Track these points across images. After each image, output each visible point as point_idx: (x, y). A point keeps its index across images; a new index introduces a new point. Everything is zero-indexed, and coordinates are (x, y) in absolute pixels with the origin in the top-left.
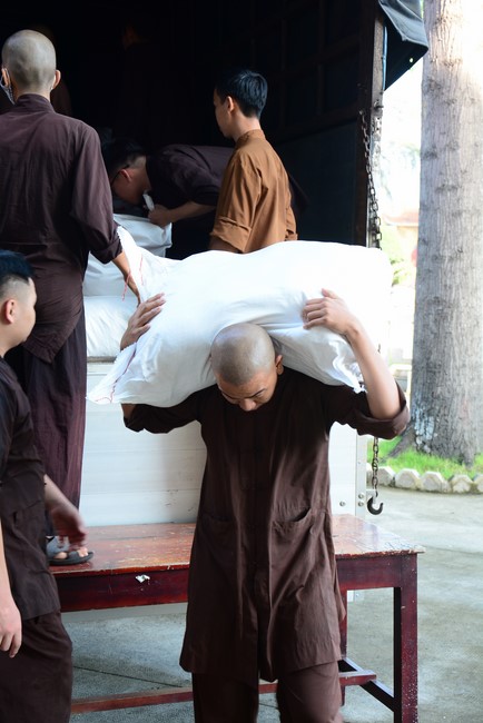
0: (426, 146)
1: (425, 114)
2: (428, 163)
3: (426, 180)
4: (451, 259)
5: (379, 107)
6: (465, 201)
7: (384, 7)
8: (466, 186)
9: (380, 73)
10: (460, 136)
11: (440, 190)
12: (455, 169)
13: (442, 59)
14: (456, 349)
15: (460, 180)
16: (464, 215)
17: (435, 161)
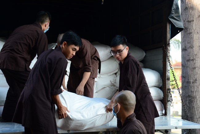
0: (183, 47)
1: (182, 37)
2: (184, 52)
3: (183, 57)
4: (193, 83)
5: (169, 44)
6: (197, 64)
9: (169, 34)
10: (194, 44)
11: (188, 61)
12: (193, 54)
13: (187, 20)
14: (196, 112)
15: (195, 57)
16: (196, 68)
17: (186, 51)
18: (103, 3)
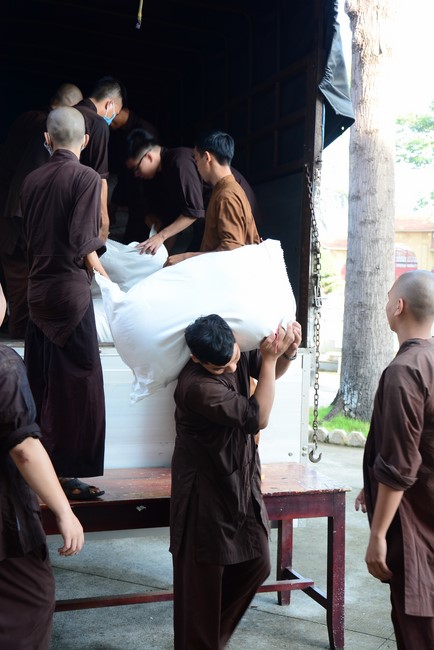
0: (352, 192)
1: (352, 168)
2: (354, 203)
3: (352, 216)
4: (371, 274)
5: (319, 162)
6: (381, 231)
7: (323, 91)
8: (381, 220)
9: (320, 136)
10: (378, 185)
11: (363, 223)
12: (374, 208)
13: (364, 129)
14: (375, 341)
15: (377, 216)
16: (380, 242)
17: (359, 202)
18: (139, 26)
